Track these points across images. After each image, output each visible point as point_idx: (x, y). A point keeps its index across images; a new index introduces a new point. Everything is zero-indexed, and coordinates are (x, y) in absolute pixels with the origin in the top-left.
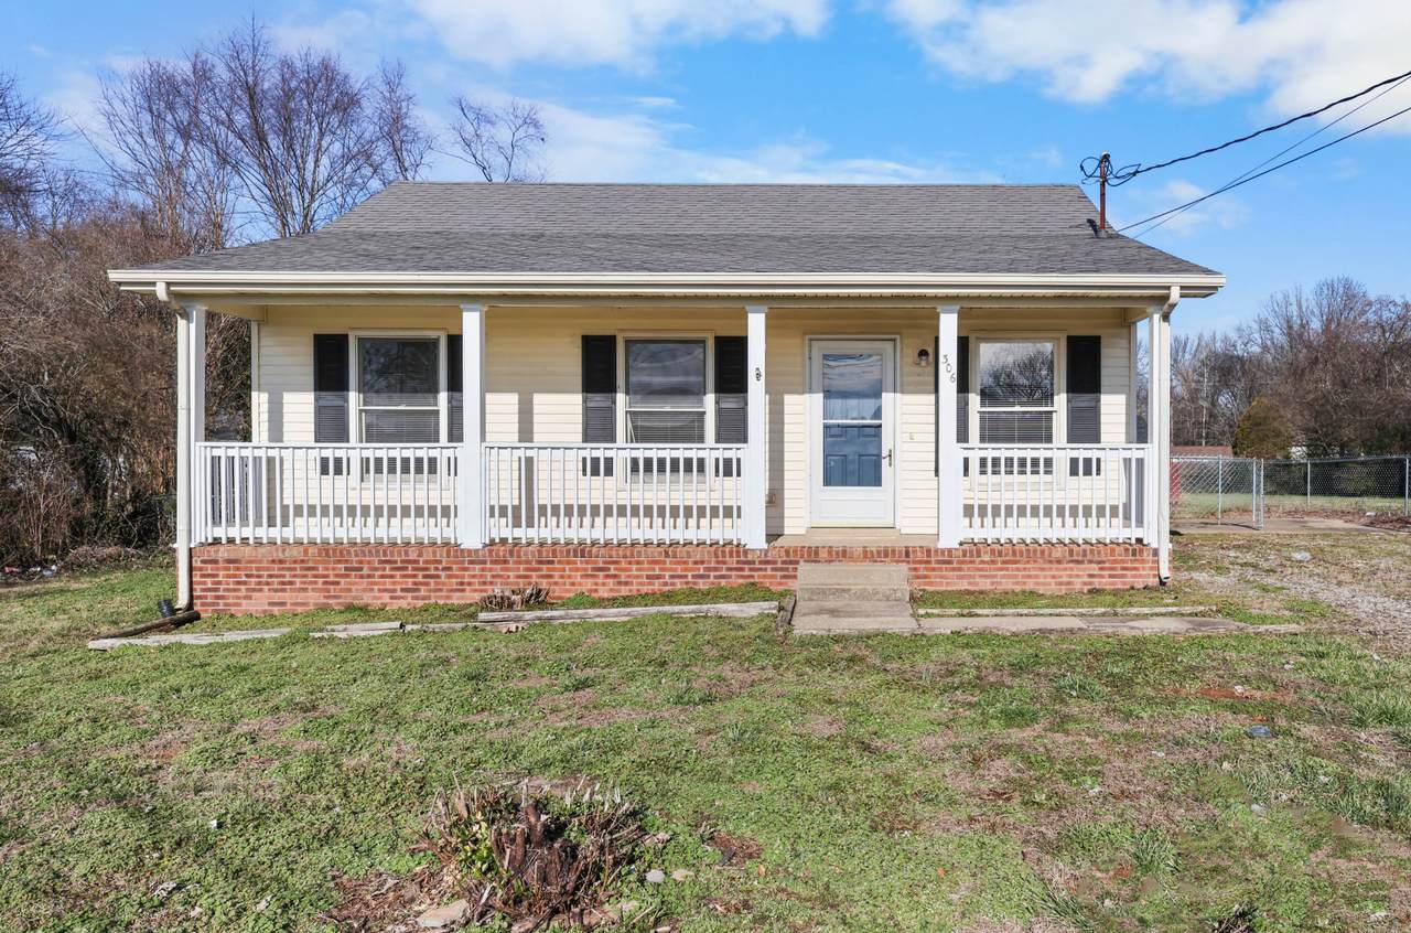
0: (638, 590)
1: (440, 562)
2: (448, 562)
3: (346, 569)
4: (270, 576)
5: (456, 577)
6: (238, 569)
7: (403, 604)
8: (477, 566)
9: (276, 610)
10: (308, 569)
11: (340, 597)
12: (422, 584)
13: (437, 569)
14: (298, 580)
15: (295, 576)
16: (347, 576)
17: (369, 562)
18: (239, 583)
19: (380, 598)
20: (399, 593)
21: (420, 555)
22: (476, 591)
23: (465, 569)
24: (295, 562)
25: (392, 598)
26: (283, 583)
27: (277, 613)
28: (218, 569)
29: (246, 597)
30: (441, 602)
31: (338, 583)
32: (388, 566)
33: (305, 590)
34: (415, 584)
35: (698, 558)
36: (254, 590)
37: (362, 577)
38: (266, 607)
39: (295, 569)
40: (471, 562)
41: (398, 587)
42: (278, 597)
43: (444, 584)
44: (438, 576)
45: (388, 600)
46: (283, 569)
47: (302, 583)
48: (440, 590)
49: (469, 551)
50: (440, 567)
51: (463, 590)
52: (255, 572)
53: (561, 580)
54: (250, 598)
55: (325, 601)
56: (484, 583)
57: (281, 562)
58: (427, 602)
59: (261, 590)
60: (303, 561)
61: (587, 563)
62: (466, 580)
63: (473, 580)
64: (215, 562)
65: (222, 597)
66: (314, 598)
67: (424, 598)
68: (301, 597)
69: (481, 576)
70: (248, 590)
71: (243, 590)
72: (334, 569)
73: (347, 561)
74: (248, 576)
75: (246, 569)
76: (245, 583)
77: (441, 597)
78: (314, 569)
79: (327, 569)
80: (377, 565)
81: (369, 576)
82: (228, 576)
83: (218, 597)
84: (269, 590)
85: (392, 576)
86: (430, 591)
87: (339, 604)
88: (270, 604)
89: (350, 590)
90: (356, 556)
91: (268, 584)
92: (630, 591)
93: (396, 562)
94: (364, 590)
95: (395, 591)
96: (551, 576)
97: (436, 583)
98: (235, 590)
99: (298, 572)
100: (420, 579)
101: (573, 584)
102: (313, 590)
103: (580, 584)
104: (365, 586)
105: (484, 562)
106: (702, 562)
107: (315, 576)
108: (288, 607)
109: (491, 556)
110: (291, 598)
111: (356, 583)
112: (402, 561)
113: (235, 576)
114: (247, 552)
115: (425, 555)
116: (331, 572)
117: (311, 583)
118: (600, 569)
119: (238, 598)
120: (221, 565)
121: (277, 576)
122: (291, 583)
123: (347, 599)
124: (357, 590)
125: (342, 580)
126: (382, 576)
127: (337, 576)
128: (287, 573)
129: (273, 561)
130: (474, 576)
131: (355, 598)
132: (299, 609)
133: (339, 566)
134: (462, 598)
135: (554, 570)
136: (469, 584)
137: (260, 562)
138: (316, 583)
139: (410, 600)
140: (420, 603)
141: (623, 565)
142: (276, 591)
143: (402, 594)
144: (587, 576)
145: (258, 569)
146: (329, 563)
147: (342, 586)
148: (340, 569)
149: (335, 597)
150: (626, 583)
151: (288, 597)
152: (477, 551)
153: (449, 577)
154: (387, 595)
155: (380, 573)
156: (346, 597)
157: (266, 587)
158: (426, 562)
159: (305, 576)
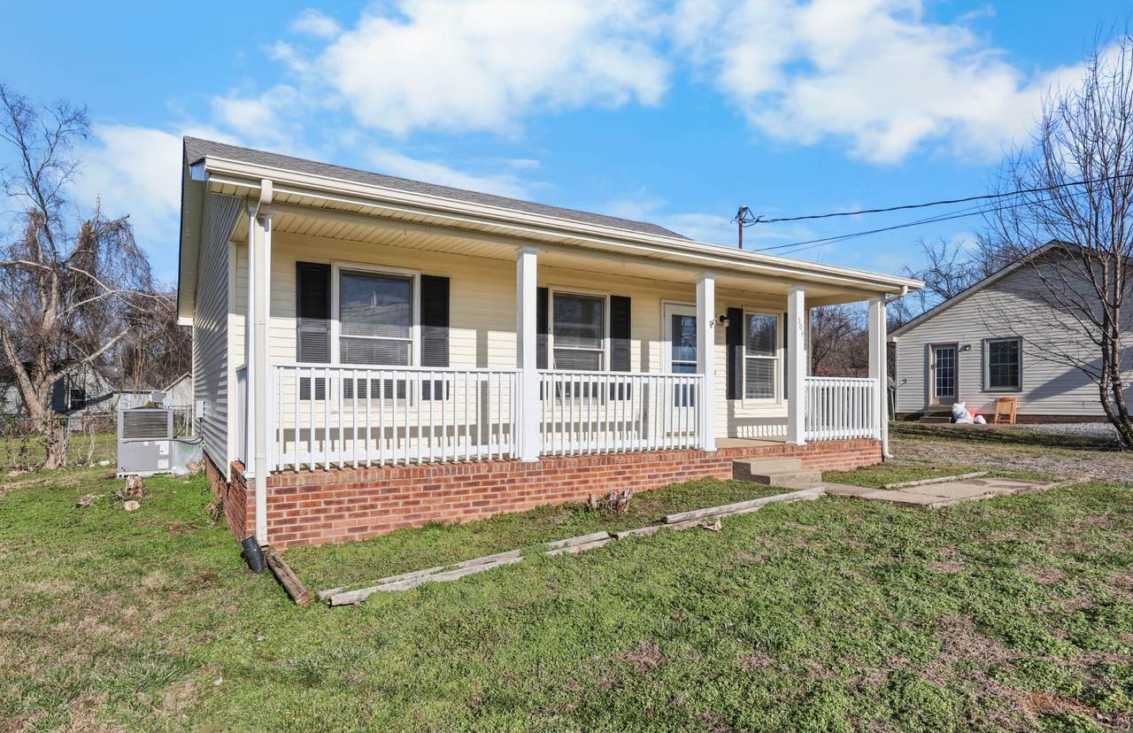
0: (644, 488)
1: (505, 476)
2: (511, 475)
3: (425, 488)
4: (351, 501)
5: (518, 488)
6: (317, 496)
7: (475, 517)
8: (534, 477)
9: (357, 536)
10: (390, 491)
11: (419, 516)
12: (491, 497)
13: (503, 482)
14: (379, 503)
15: (376, 499)
16: (426, 495)
17: (446, 480)
18: (318, 511)
19: (455, 513)
20: (471, 508)
21: (490, 470)
22: (533, 499)
23: (525, 480)
24: (377, 485)
25: (465, 512)
26: (365, 508)
27: (357, 539)
28: (295, 498)
29: (325, 526)
30: (506, 512)
31: (418, 502)
32: (462, 483)
33: (386, 512)
34: (485, 497)
35: (678, 460)
36: (335, 517)
37: (439, 495)
38: (347, 534)
39: (376, 492)
40: (529, 474)
41: (471, 501)
42: (358, 522)
43: (508, 495)
44: (504, 489)
45: (462, 515)
46: (365, 493)
47: (383, 505)
48: (505, 501)
49: (529, 464)
50: (506, 480)
51: (523, 500)
52: (335, 499)
53: (594, 485)
54: (329, 526)
55: (405, 521)
56: (539, 492)
57: (363, 485)
58: (494, 513)
59: (341, 517)
60: (384, 484)
61: (611, 468)
62: (526, 490)
63: (531, 490)
64: (292, 490)
65: (300, 528)
66: (394, 519)
67: (492, 510)
68: (381, 520)
69: (537, 485)
70: (327, 518)
71: (322, 519)
72: (414, 489)
73: (425, 481)
74: (327, 503)
75: (326, 496)
76: (325, 511)
77: (506, 507)
78: (395, 490)
79: (407, 490)
80: (453, 482)
81: (446, 493)
82: (307, 505)
83: (295, 529)
84: (350, 515)
85: (466, 492)
86: (497, 502)
87: (418, 523)
88: (351, 530)
89: (429, 508)
90: (435, 475)
91: (349, 509)
92: (639, 489)
93: (469, 478)
94: (442, 507)
95: (468, 505)
96: (587, 482)
97: (503, 495)
98: (314, 519)
99: (380, 495)
100: (489, 493)
101: (602, 487)
102: (394, 511)
103: (607, 486)
104: (442, 503)
105: (539, 473)
106: (681, 463)
107: (396, 498)
108: (369, 531)
109: (544, 467)
110: (371, 521)
111: (434, 501)
112: (475, 477)
113: (314, 504)
114: (327, 478)
115: (494, 469)
116: (411, 493)
117: (392, 505)
118: (620, 473)
119: (318, 527)
120: (298, 493)
121: (358, 501)
122: (372, 506)
123: (426, 517)
124: (435, 507)
125: (422, 499)
126: (457, 493)
127: (417, 495)
128: (368, 497)
129: (355, 486)
130: (531, 486)
131: (433, 515)
132: (380, 532)
133: (418, 485)
134: (523, 506)
135: (589, 476)
136: (528, 493)
137: (342, 487)
138: (396, 504)
139: (481, 513)
140: (489, 515)
141: (634, 469)
142: (357, 515)
143: (475, 508)
144: (611, 479)
145: (338, 495)
146: (408, 483)
147: (422, 505)
148: (420, 488)
149: (415, 516)
150: (636, 483)
151: (370, 520)
152: (534, 464)
153: (513, 488)
154: (461, 510)
155: (455, 490)
156: (425, 516)
157: (347, 514)
158: (494, 476)
159: (387, 498)
